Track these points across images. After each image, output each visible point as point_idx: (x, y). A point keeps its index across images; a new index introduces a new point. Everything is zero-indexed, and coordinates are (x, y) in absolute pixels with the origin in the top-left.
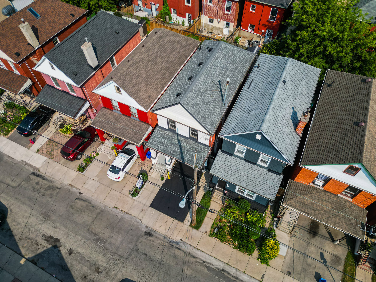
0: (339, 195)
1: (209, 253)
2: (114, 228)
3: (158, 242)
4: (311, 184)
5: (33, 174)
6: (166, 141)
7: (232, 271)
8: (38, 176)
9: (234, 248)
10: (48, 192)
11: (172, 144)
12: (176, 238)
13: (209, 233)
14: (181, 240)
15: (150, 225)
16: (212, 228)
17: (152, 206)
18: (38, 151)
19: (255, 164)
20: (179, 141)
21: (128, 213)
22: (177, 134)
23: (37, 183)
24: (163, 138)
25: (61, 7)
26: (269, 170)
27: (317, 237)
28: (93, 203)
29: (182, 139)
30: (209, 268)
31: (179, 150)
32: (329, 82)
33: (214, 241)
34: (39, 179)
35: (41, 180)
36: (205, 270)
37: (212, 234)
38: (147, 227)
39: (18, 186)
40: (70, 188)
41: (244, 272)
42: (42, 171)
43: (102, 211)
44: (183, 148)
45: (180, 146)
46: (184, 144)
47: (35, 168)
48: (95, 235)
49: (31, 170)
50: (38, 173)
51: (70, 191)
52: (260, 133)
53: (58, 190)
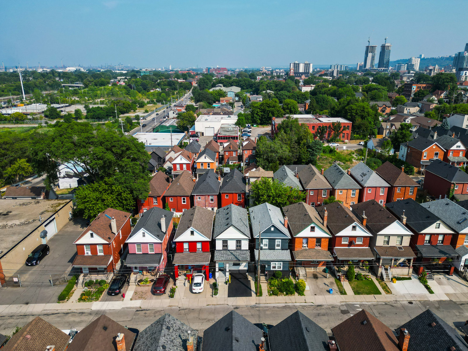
0: (315, 248)
1: (274, 302)
2: (214, 313)
3: (244, 309)
4: (302, 248)
5: (138, 311)
6: (224, 255)
7: (290, 304)
8: (142, 310)
9: (285, 296)
10: (156, 314)
11: (228, 255)
12: (253, 303)
13: (268, 295)
14: (256, 303)
15: (234, 304)
16: (268, 293)
17: (229, 296)
18: (131, 299)
19: (274, 249)
20: (231, 253)
21: (217, 305)
22: (229, 250)
23: (145, 313)
24: (222, 254)
25: (119, 213)
26: (282, 249)
27: (319, 279)
28: (192, 308)
29: (232, 252)
30: (278, 308)
31: (234, 257)
32: (286, 210)
33: (273, 297)
34: (144, 312)
35: (147, 312)
36: (277, 309)
37: (270, 295)
38: (233, 306)
39: (132, 319)
40: (170, 308)
41: (296, 302)
42: (143, 307)
43: (200, 309)
44: (235, 255)
45: (233, 255)
46: (234, 253)
47: (136, 308)
48: (205, 319)
49: (135, 310)
50: (141, 309)
51: (171, 309)
52: (273, 226)
53: (163, 311)
